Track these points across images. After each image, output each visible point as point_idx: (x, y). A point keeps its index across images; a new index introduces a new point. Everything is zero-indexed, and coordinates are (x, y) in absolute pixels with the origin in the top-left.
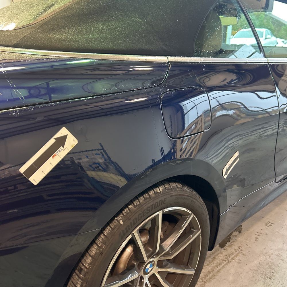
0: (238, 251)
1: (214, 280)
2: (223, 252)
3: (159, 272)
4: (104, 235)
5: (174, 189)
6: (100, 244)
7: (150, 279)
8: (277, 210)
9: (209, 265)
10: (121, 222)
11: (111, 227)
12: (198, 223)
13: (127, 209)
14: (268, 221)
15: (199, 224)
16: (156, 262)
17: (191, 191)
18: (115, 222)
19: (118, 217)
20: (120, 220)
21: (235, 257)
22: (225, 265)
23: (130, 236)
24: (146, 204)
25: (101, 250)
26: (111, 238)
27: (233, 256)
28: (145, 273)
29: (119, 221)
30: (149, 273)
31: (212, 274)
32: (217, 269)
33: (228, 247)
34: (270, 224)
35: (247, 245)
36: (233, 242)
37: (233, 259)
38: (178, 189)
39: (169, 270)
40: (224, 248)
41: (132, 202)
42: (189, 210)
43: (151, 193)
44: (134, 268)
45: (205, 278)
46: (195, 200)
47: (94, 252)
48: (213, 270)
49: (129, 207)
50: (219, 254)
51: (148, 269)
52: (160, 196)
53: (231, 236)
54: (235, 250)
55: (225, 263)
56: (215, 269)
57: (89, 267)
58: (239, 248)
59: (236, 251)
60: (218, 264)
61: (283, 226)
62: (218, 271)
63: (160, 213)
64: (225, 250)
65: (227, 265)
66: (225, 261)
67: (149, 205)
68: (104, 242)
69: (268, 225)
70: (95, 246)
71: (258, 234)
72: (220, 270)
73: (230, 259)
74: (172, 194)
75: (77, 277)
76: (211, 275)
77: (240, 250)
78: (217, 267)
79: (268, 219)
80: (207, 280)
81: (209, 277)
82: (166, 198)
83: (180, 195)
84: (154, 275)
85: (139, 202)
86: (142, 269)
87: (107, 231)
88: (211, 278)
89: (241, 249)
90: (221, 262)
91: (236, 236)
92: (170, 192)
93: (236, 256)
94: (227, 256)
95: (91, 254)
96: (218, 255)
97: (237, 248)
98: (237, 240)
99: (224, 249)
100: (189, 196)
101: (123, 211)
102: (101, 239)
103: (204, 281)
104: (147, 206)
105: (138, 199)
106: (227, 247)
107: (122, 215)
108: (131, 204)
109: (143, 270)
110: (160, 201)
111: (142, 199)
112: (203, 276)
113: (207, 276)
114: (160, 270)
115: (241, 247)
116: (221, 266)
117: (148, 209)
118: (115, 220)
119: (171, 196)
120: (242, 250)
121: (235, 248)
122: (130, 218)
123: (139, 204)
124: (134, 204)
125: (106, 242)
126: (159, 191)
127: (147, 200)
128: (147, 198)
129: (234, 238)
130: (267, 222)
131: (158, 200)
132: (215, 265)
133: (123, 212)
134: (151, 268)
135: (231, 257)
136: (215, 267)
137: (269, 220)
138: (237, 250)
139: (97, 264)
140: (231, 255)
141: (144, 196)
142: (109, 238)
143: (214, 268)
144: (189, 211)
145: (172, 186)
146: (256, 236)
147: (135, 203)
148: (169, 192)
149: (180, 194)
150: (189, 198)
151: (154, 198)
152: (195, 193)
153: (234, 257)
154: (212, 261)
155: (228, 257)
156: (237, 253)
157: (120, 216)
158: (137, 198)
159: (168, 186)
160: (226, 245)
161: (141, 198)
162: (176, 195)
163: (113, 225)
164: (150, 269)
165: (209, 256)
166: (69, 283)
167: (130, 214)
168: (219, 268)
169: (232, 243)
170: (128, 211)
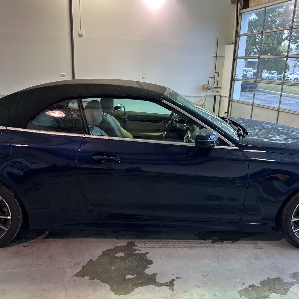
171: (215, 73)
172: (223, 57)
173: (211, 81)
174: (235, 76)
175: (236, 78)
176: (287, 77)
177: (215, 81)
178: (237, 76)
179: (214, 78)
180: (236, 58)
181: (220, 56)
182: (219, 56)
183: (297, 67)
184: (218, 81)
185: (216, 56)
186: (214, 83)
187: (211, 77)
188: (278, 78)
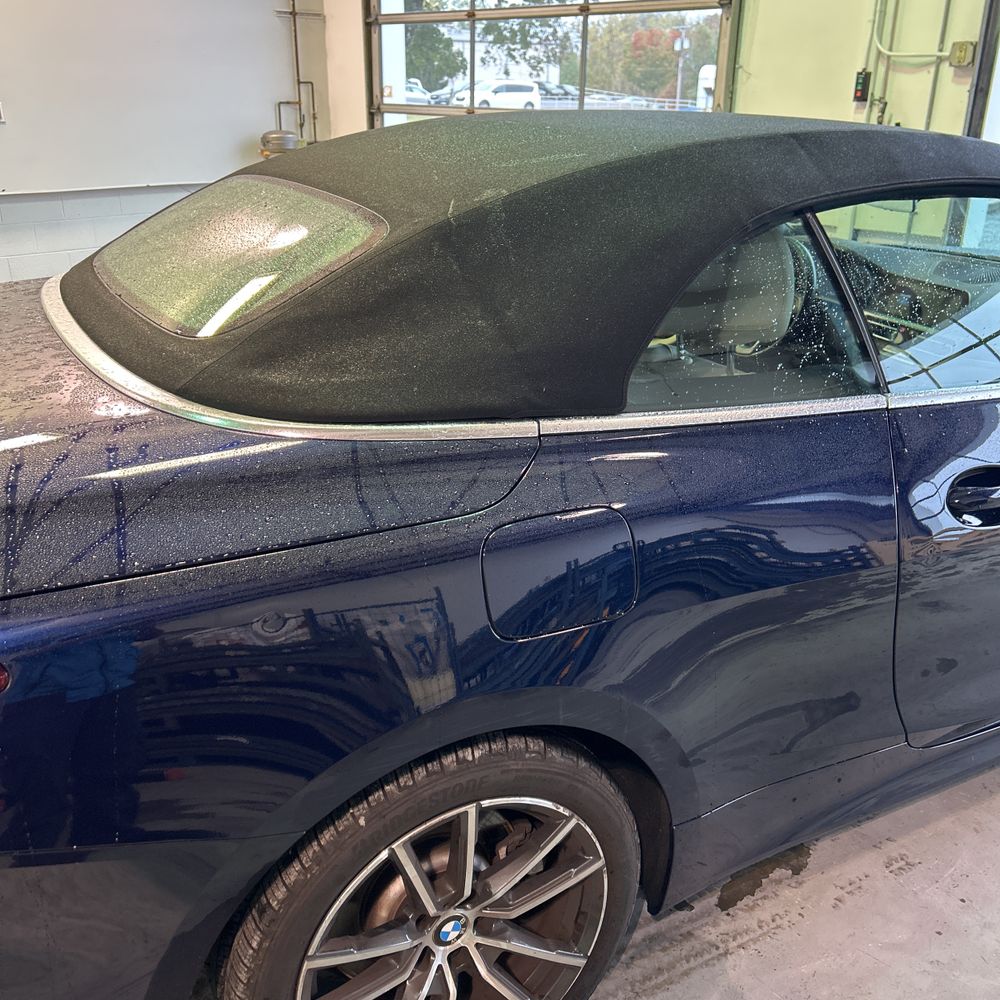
0: (765, 929)
1: (665, 994)
2: (722, 923)
3: (478, 946)
4: (319, 844)
5: (518, 755)
6: (307, 862)
7: (451, 958)
8: (946, 823)
9: (668, 952)
10: (362, 822)
11: (336, 829)
12: (595, 840)
13: (381, 793)
14: (900, 855)
15: (598, 845)
16: (472, 921)
17: (572, 759)
18: (348, 819)
19: (356, 809)
20: (360, 816)
21: (751, 943)
22: (713, 959)
23: (384, 855)
24: (428, 787)
25: (309, 876)
26: (334, 853)
27: (746, 938)
28: (440, 942)
29: (356, 819)
30: (449, 943)
31: (666, 975)
32: (686, 966)
33: (742, 910)
34: (902, 863)
35: (800, 914)
36: (765, 898)
37: (742, 946)
38: (527, 755)
39: (504, 945)
40: (731, 911)
41: (394, 776)
42: (562, 808)
43: (449, 760)
44: (405, 926)
45: (643, 982)
46: (580, 786)
47: (293, 878)
48: (672, 966)
49: (387, 788)
50: (707, 924)
51: (449, 933)
52: (472, 770)
53: (763, 880)
54: (760, 921)
55: (715, 952)
56: (678, 965)
57: (280, 908)
58: (773, 921)
59: (760, 927)
60: (694, 953)
61: (941, 877)
62: (686, 973)
63: (471, 810)
64: (729, 918)
65: (719, 960)
66: (718, 948)
67: (438, 788)
68: (316, 860)
69: (896, 866)
70: (297, 866)
71: (849, 889)
72: (691, 969)
73: (733, 944)
74: (508, 766)
75: (253, 924)
76: (661, 979)
77: (773, 925)
78: (688, 962)
79: (903, 846)
80: (645, 990)
81: (653, 983)
82: (486, 777)
83: (530, 770)
84: (463, 951)
85: (413, 779)
86: (428, 932)
87: (327, 836)
88: (658, 987)
89: (779, 921)
90: (704, 949)
91: (779, 882)
92: (503, 761)
93: (755, 941)
94: (727, 934)
95: (287, 882)
96: (704, 929)
97: (769, 919)
98: (776, 895)
99: (728, 914)
100: (563, 775)
101: (370, 795)
102: (311, 853)
103: (637, 990)
104: (430, 792)
105: (411, 772)
106: (739, 909)
107: (366, 806)
108: (392, 782)
109: (432, 933)
110: (468, 782)
111: (420, 773)
112: (639, 978)
113: (650, 979)
114: (480, 940)
115: (781, 918)
116: (700, 960)
117: (434, 798)
118: (348, 815)
119: (503, 772)
120: (778, 927)
121: (762, 919)
122: (384, 814)
123: (411, 783)
124: (398, 784)
125: (321, 861)
126: (470, 758)
127: (434, 777)
128: (435, 773)
129: (768, 888)
130: (895, 854)
131: (463, 781)
132: (684, 953)
133: (370, 798)
134: (457, 933)
135: (740, 940)
136: (682, 959)
137: (904, 851)
138: (764, 924)
139: (295, 905)
140: (740, 934)
141: (429, 765)
142: (330, 853)
143: (678, 962)
144: (561, 810)
145: (510, 746)
146: (839, 893)
147: (402, 781)
148: (498, 762)
149: (532, 767)
150: (560, 778)
151: (454, 772)
152: (583, 764)
153: (748, 941)
154: (681, 942)
155: (731, 940)
156: (760, 932)
157: (361, 807)
158: (409, 768)
159: (500, 746)
160: (739, 903)
161: (420, 769)
162: (517, 770)
163: (342, 824)
164: (453, 935)
165: (677, 927)
166: (239, 934)
167: (387, 805)
168: (693, 963)
169: (759, 902)
170: (382, 798)
171: (299, 83)
172: (319, 15)
173: (289, 117)
174: (382, 96)
175: (386, 100)
176: (458, 100)
177: (302, 118)
178: (390, 95)
179: (299, 103)
180: (376, 19)
181: (308, 14)
182: (302, 14)
183: (492, 61)
184: (315, 118)
185: (293, 14)
186: (302, 125)
187: (288, 103)
188: (429, 102)
